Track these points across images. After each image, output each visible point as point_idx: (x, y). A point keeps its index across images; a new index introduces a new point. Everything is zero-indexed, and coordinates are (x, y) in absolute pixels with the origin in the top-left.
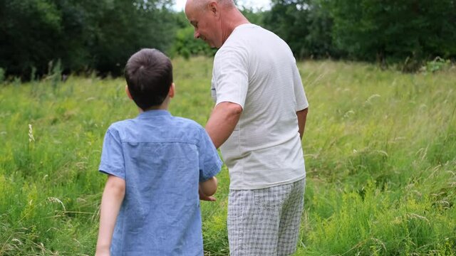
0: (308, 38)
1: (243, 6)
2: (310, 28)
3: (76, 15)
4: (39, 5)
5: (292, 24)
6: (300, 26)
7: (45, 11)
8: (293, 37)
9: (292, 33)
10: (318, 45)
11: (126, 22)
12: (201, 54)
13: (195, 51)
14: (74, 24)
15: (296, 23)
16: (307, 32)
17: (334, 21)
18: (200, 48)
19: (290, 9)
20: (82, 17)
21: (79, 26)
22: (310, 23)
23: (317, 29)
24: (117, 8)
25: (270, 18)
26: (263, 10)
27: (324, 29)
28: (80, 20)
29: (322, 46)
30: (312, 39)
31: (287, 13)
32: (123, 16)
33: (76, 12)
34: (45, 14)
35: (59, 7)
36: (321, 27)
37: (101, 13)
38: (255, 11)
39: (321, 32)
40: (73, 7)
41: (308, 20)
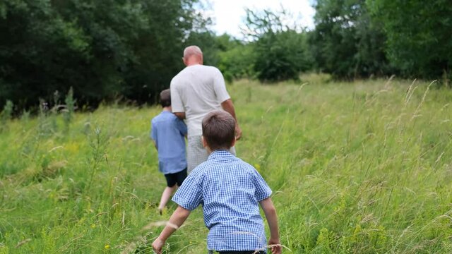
0: (357, 56)
1: (287, 26)
2: (358, 46)
3: (107, 39)
4: (65, 31)
5: (339, 42)
6: (346, 44)
7: (72, 38)
8: (340, 56)
9: (339, 52)
10: (367, 63)
11: (162, 44)
12: (245, 77)
13: (238, 75)
14: (105, 49)
15: (343, 41)
16: (355, 51)
17: (388, 35)
18: (243, 71)
19: (335, 27)
20: (113, 41)
21: (110, 51)
22: (358, 40)
23: (366, 47)
24: (153, 30)
25: (315, 38)
26: (307, 30)
27: (373, 47)
28: (111, 45)
29: (372, 64)
30: (361, 58)
31: (333, 31)
32: (160, 38)
33: (107, 36)
34: (71, 41)
35: (88, 32)
36: (370, 45)
37: (136, 35)
38: (299, 31)
39: (369, 50)
40: (104, 31)
41: (356, 37)
